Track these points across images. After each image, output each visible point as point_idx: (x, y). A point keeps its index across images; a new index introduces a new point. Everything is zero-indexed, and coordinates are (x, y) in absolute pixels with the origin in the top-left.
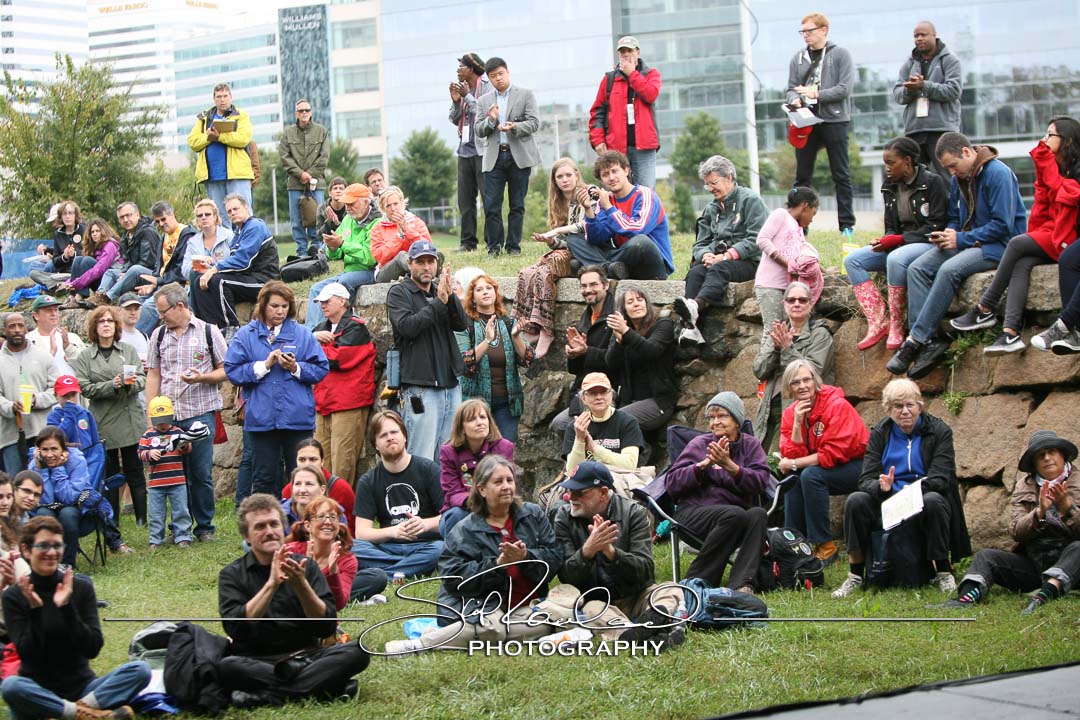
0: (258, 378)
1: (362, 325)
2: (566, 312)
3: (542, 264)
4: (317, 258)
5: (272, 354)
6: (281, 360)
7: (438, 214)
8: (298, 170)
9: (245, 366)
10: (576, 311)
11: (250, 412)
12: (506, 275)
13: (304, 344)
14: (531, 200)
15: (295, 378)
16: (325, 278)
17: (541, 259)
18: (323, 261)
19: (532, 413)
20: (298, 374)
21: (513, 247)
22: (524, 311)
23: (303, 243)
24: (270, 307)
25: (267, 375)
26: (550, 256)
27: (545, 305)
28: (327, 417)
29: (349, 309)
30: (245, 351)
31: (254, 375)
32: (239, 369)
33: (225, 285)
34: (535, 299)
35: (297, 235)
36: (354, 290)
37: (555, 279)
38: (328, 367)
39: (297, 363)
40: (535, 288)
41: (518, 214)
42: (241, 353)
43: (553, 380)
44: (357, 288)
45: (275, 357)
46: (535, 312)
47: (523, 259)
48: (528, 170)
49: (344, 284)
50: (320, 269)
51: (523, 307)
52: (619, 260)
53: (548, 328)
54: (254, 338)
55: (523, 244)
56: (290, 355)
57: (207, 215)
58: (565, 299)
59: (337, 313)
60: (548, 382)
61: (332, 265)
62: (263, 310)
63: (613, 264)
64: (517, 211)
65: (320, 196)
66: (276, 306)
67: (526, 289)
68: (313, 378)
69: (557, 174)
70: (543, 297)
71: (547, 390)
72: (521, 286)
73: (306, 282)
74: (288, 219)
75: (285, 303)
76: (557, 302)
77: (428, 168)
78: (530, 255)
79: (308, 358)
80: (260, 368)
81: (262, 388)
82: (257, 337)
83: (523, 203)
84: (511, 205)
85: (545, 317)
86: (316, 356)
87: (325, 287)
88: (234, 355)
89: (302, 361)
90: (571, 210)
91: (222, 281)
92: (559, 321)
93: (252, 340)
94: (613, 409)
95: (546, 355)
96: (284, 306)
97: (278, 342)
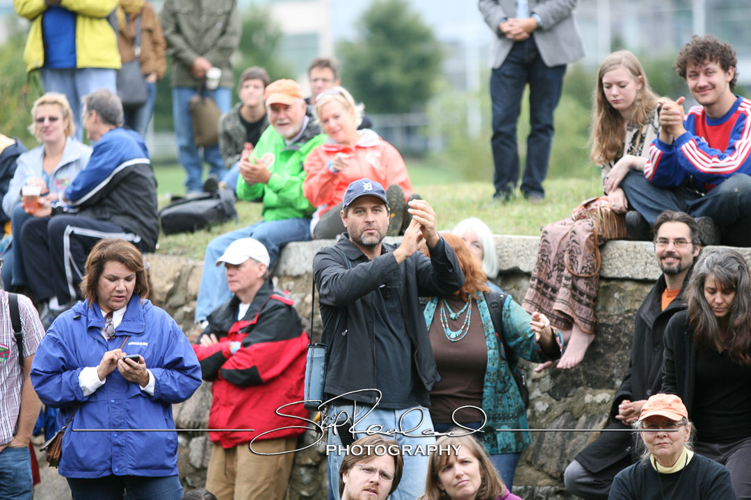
0: (86, 394)
1: (289, 307)
2: (616, 295)
3: (580, 217)
4: (218, 197)
5: (108, 355)
6: (122, 366)
7: (409, 130)
8: (189, 54)
9: (66, 376)
10: (633, 292)
11: (71, 447)
12: (521, 233)
13: (161, 339)
14: (565, 112)
15: (146, 395)
16: (230, 229)
17: (577, 209)
18: (229, 203)
19: (557, 454)
20: (150, 388)
21: (533, 188)
22: (545, 291)
23: (195, 172)
24: (104, 281)
25: (100, 389)
26: (593, 206)
27: (581, 284)
28: (230, 452)
29: (268, 281)
30: (65, 351)
31: (79, 389)
32: (56, 380)
33: (72, 235)
34: (566, 272)
35: (187, 158)
36: (277, 251)
37: (600, 243)
38: (199, 375)
39: (148, 370)
40: (566, 257)
41: (542, 136)
42: (58, 354)
43: (593, 403)
44: (282, 247)
45: (112, 361)
46: (563, 293)
47: (548, 208)
48: (561, 69)
49: (263, 240)
50: (224, 215)
51: (546, 286)
52: (705, 213)
53: (585, 321)
54: (79, 330)
55: (547, 184)
56: (136, 359)
57: (52, 119)
58: (615, 274)
59: (251, 286)
60: (585, 406)
61: (242, 209)
62: (94, 285)
63: (696, 220)
64: (542, 130)
65: (225, 98)
66: (114, 279)
67: (552, 257)
68: (176, 394)
69: (605, 80)
70: (578, 270)
71: (583, 419)
72: (543, 253)
73: (199, 236)
74: (170, 128)
75: (128, 273)
76: (602, 278)
77: (395, 55)
78: (560, 201)
79: (167, 361)
80: (89, 379)
81: (93, 409)
82: (85, 329)
83: (551, 116)
84: (534, 120)
85: (580, 301)
86: (180, 360)
87: (234, 244)
88: (48, 358)
89: (158, 366)
90: (629, 136)
91: (69, 229)
92: (604, 308)
93: (77, 334)
94: (691, 454)
95: (581, 363)
96: (128, 279)
97: (120, 336)
